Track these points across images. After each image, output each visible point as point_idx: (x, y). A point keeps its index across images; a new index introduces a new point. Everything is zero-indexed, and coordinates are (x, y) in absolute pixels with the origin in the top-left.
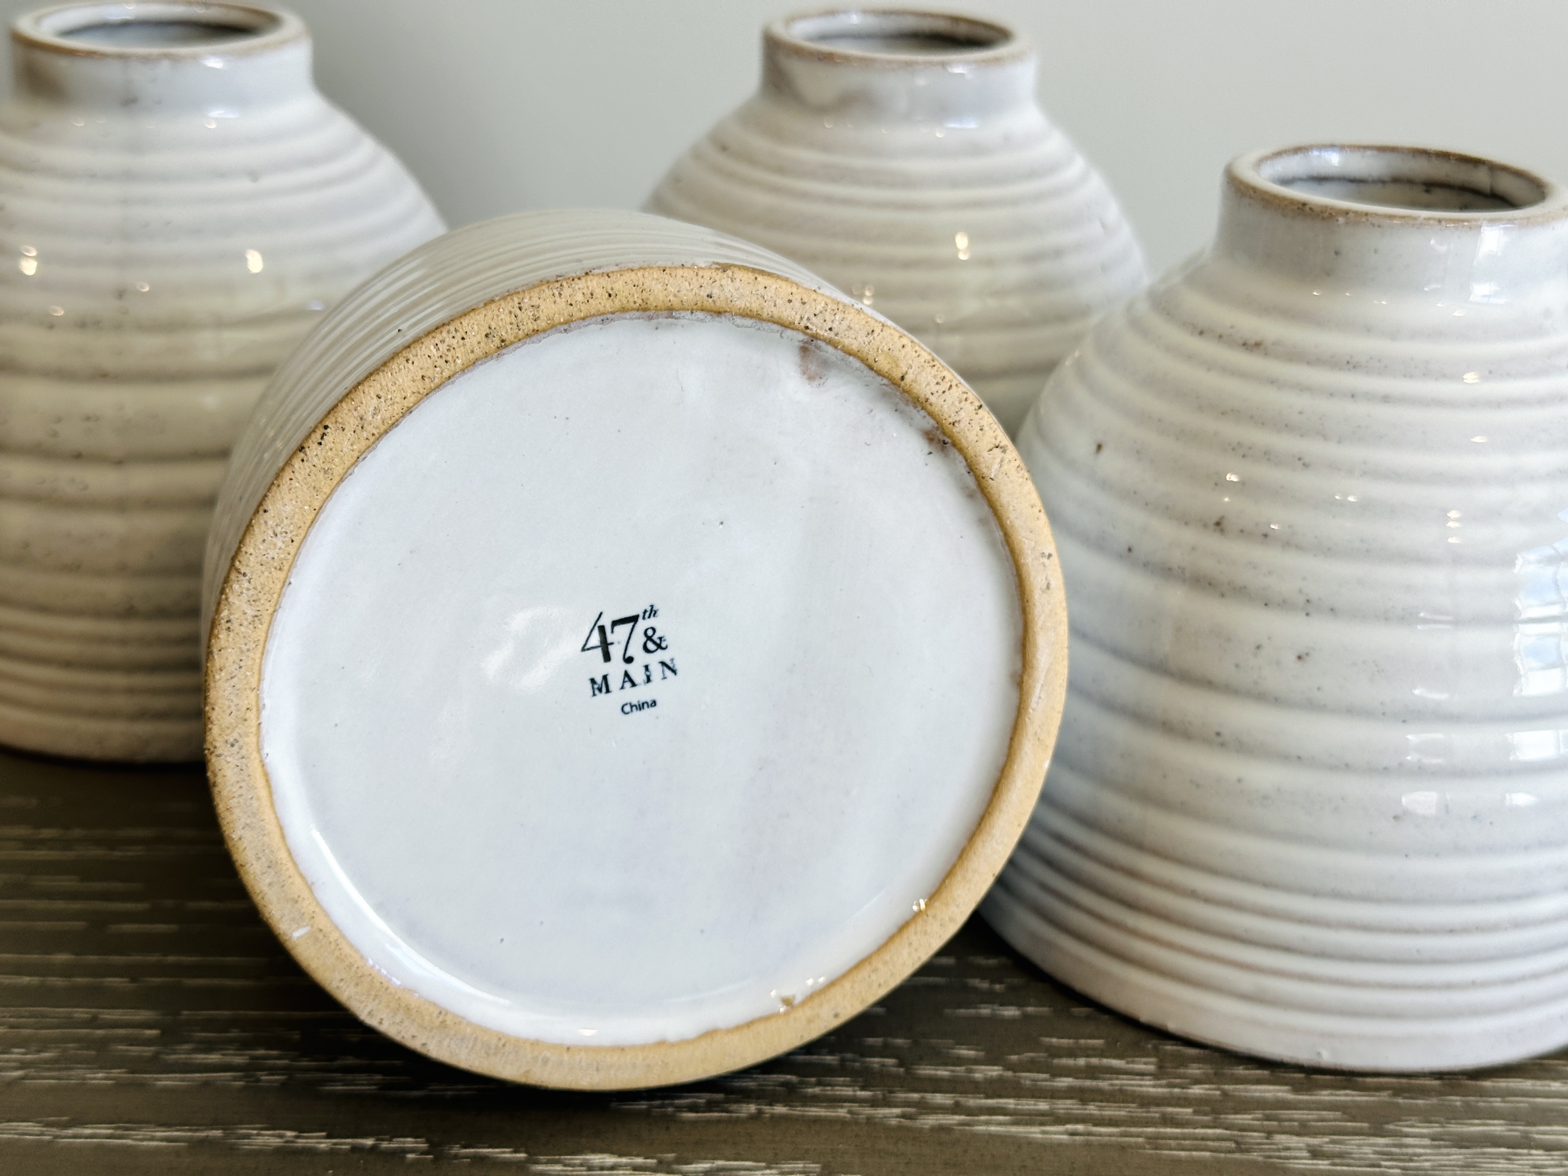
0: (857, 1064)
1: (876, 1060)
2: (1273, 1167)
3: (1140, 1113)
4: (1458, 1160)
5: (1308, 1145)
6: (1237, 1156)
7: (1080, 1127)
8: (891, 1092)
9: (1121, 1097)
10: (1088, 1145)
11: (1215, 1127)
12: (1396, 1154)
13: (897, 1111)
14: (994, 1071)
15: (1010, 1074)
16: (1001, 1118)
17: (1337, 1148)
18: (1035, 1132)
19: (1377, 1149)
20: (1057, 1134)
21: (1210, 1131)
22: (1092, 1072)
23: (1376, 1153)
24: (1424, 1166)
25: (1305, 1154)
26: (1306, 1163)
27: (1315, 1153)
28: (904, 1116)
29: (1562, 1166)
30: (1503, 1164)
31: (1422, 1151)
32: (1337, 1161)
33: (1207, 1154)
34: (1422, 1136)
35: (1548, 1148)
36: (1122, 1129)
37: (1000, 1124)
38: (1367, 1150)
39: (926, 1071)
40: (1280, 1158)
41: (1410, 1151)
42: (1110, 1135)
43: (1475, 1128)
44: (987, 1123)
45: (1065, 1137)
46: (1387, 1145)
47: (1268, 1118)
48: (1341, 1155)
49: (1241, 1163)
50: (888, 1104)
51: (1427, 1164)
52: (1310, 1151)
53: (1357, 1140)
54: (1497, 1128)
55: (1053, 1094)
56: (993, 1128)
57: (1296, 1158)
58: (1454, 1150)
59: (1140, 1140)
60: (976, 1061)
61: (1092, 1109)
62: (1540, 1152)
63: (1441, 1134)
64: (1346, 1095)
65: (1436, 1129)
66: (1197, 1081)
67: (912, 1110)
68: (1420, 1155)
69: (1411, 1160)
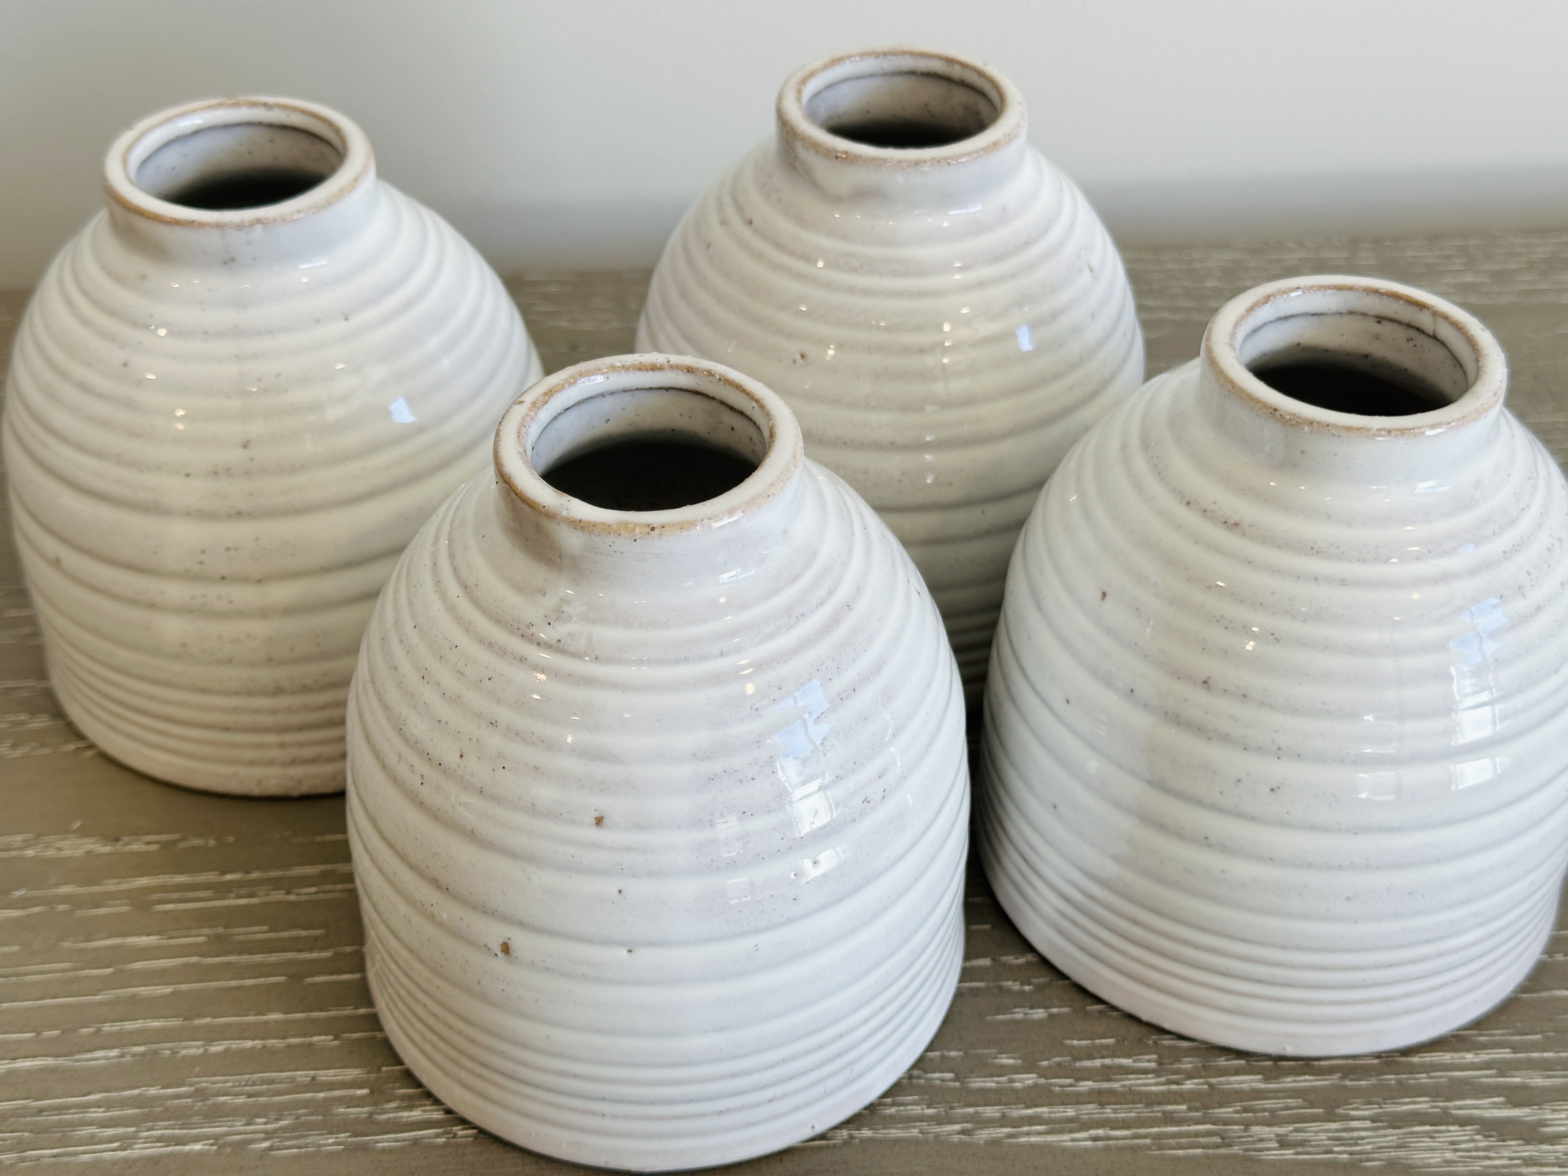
0: (922, 1081)
1: (937, 1075)
2: (1251, 1159)
3: (1146, 1113)
4: (1392, 1141)
5: (1277, 1135)
6: (1222, 1151)
7: (1100, 1132)
8: (952, 1108)
9: (1131, 1097)
10: (1107, 1149)
11: (1204, 1123)
12: (1345, 1139)
13: (957, 1127)
14: (1030, 1079)
15: (1042, 1081)
16: (1039, 1128)
17: (1300, 1136)
18: (1064, 1139)
19: (1330, 1135)
20: (1082, 1139)
21: (1201, 1127)
22: (1107, 1074)
23: (1330, 1139)
24: (1367, 1149)
25: (1276, 1145)
26: (1275, 1154)
27: (1283, 1143)
28: (962, 1132)
29: (1473, 1141)
30: (1427, 1142)
31: (1364, 1134)
32: (1300, 1149)
33: (1199, 1151)
34: (1364, 1118)
35: (1463, 1122)
36: (1134, 1131)
37: (1039, 1133)
38: (1323, 1136)
39: (977, 1083)
40: (1256, 1150)
41: (1355, 1134)
42: (1124, 1138)
43: (1406, 1106)
44: (1028, 1134)
45: (1089, 1143)
46: (1338, 1131)
47: (1245, 1110)
48: (1302, 1143)
49: (1225, 1157)
50: (951, 1121)
51: (1369, 1147)
52: (1278, 1142)
53: (1314, 1126)
54: (1423, 1105)
55: (1077, 1099)
56: (1033, 1139)
57: (1268, 1149)
58: (1390, 1131)
59: (1148, 1141)
60: (1015, 1070)
61: (1109, 1112)
62: (1456, 1128)
63: (1380, 1115)
64: (1306, 1081)
65: (1374, 1110)
66: (1190, 1076)
67: (969, 1126)
68: (1362, 1138)
69: (1357, 1144)
